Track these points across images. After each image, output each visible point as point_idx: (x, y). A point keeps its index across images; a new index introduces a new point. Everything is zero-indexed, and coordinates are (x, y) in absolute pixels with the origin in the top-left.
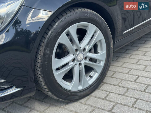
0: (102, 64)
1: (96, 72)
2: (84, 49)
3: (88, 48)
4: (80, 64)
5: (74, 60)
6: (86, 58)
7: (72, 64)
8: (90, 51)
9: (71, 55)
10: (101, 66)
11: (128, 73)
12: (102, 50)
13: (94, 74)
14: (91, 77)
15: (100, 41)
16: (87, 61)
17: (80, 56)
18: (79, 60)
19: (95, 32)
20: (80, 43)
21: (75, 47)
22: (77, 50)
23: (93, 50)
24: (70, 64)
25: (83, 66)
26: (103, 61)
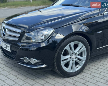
0: (84, 62)
1: (80, 65)
2: (76, 54)
3: (78, 53)
4: (73, 60)
5: (70, 58)
6: (76, 58)
7: (69, 59)
8: (78, 55)
9: (70, 55)
10: (83, 63)
11: (96, 70)
12: (84, 55)
13: (79, 66)
14: (77, 67)
15: (84, 51)
16: (77, 59)
17: (74, 57)
18: (73, 58)
19: (82, 46)
20: (74, 50)
21: (72, 52)
22: (72, 53)
23: (80, 55)
24: (68, 59)
25: (74, 61)
26: (84, 61)
